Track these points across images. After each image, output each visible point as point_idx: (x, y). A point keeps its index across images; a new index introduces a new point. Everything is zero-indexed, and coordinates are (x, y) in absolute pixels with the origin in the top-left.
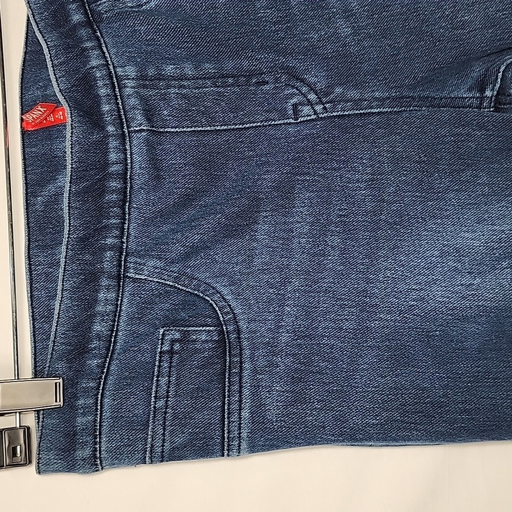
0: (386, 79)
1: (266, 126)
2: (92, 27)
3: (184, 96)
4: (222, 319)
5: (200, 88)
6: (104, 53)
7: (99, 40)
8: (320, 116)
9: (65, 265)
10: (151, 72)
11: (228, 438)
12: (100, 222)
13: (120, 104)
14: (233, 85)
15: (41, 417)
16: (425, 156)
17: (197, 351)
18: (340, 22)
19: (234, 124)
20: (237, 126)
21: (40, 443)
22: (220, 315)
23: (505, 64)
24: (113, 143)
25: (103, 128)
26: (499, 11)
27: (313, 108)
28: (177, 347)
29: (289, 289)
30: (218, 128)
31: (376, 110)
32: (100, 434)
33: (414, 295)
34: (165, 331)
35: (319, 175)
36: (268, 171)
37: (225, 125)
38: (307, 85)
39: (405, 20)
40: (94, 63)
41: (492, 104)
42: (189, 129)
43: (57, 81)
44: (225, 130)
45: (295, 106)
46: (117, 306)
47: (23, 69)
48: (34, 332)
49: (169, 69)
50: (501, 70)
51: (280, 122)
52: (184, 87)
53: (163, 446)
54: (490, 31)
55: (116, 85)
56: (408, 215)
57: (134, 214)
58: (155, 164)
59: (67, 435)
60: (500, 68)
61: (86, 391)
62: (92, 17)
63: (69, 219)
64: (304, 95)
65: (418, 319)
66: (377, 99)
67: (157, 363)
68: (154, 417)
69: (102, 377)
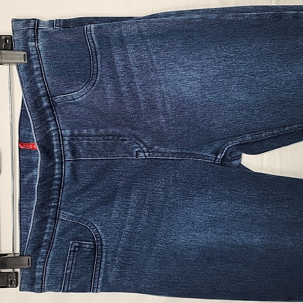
0: (177, 145)
1: (124, 159)
2: (52, 109)
3: (90, 144)
4: (96, 240)
5: (97, 140)
6: (57, 123)
7: (55, 116)
8: (147, 158)
9: (34, 214)
10: (76, 133)
11: (93, 287)
12: (50, 197)
13: (62, 148)
14: (111, 140)
15: (22, 271)
16: (188, 180)
17: (85, 251)
18: (161, 117)
19: (110, 157)
20: (111, 158)
21: (21, 280)
22: (95, 238)
23: (227, 147)
24: (57, 166)
25: (54, 160)
26: (230, 120)
27: (144, 154)
28: (77, 249)
29: (124, 230)
30: (104, 158)
31: (170, 158)
32: (45, 280)
33: (173, 238)
34: (73, 242)
35: (143, 183)
36: (122, 180)
37: (106, 157)
38: (143, 143)
39: (189, 119)
40: (52, 128)
41: (220, 161)
42: (91, 159)
43: (36, 137)
44: (106, 159)
45: (137, 152)
46: (54, 230)
47: (20, 119)
48: (21, 235)
49: (85, 131)
50: (226, 150)
51: (130, 158)
52: (90, 140)
53: (68, 288)
54: (224, 129)
55: (61, 140)
56: (177, 204)
57: (64, 193)
58: (74, 173)
59: (32, 279)
60: (225, 149)
61: (40, 262)
62: (52, 104)
63: (37, 197)
64: (141, 148)
65: (173, 248)
66: (172, 153)
67: (68, 255)
68: (65, 276)
69: (46, 257)
